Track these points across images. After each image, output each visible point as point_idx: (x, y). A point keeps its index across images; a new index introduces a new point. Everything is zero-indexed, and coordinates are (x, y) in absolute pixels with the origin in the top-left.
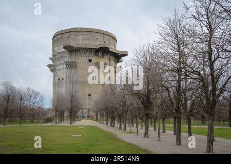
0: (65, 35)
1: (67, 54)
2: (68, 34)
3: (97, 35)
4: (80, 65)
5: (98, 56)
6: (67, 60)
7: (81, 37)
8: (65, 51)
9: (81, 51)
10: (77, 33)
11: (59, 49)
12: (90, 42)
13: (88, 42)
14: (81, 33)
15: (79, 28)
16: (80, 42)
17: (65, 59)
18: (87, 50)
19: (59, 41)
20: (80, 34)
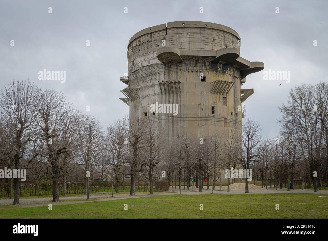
0: (157, 34)
1: (162, 69)
2: (164, 33)
3: (215, 34)
4: (185, 88)
5: (216, 70)
6: (162, 78)
7: (186, 37)
8: (157, 64)
9: (188, 63)
10: (180, 31)
11: (145, 60)
12: (204, 46)
13: (198, 46)
14: (186, 30)
15: (183, 23)
16: (186, 47)
17: (157, 77)
18: (197, 61)
19: (145, 46)
20: (184, 32)
